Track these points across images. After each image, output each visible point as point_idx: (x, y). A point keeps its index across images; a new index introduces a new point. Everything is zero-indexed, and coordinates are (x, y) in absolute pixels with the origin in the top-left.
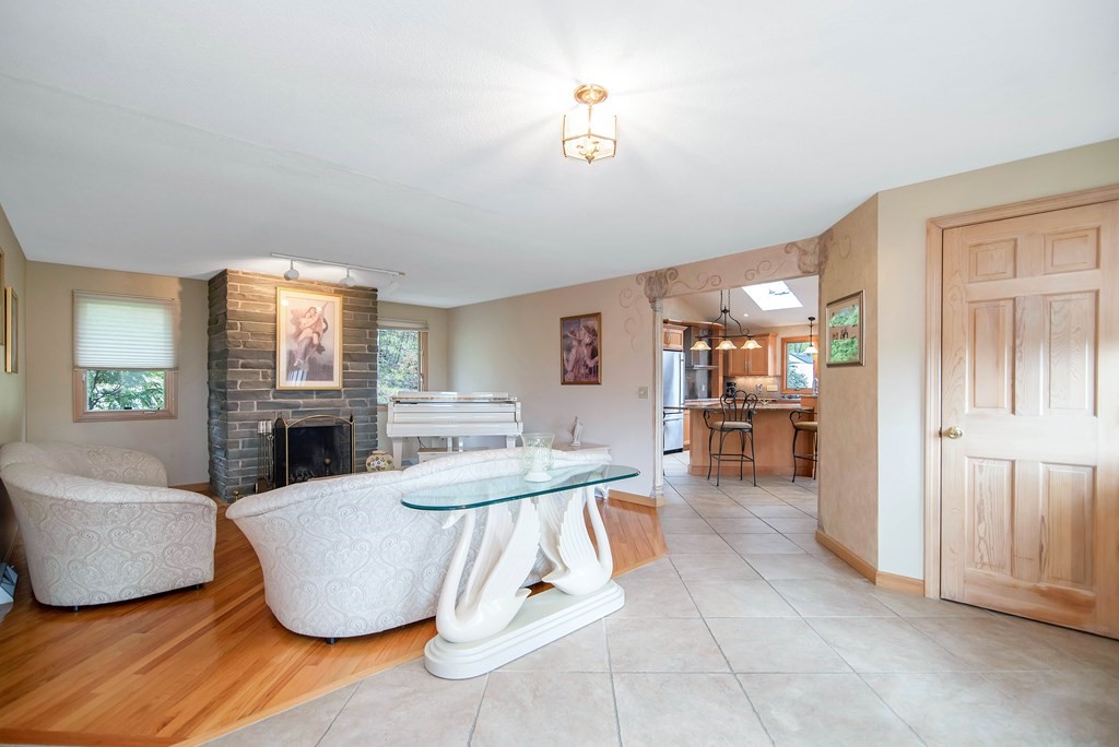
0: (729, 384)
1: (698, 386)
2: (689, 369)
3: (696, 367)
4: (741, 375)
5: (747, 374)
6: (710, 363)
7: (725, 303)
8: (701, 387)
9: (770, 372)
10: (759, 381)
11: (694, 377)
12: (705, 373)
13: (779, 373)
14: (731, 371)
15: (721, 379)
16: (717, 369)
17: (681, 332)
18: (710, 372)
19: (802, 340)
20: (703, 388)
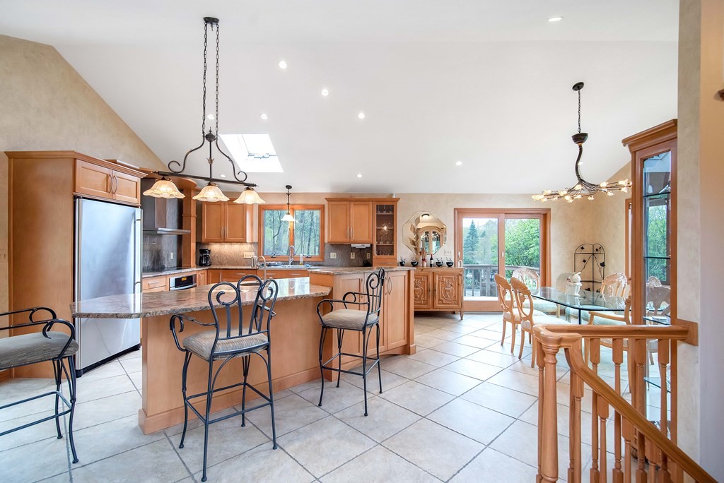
0: (203, 251)
1: (164, 254)
2: (149, 232)
3: (161, 230)
4: (216, 242)
5: (223, 240)
6: (180, 226)
7: (210, 126)
8: (168, 255)
9: (248, 240)
10: (236, 248)
11: (159, 243)
12: (174, 239)
13: (256, 240)
14: (205, 237)
15: (193, 245)
16: (190, 234)
17: (138, 180)
18: (180, 238)
19: (279, 208)
20: (171, 257)
